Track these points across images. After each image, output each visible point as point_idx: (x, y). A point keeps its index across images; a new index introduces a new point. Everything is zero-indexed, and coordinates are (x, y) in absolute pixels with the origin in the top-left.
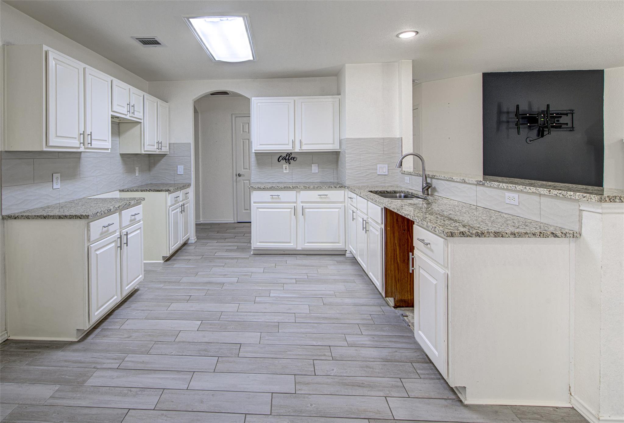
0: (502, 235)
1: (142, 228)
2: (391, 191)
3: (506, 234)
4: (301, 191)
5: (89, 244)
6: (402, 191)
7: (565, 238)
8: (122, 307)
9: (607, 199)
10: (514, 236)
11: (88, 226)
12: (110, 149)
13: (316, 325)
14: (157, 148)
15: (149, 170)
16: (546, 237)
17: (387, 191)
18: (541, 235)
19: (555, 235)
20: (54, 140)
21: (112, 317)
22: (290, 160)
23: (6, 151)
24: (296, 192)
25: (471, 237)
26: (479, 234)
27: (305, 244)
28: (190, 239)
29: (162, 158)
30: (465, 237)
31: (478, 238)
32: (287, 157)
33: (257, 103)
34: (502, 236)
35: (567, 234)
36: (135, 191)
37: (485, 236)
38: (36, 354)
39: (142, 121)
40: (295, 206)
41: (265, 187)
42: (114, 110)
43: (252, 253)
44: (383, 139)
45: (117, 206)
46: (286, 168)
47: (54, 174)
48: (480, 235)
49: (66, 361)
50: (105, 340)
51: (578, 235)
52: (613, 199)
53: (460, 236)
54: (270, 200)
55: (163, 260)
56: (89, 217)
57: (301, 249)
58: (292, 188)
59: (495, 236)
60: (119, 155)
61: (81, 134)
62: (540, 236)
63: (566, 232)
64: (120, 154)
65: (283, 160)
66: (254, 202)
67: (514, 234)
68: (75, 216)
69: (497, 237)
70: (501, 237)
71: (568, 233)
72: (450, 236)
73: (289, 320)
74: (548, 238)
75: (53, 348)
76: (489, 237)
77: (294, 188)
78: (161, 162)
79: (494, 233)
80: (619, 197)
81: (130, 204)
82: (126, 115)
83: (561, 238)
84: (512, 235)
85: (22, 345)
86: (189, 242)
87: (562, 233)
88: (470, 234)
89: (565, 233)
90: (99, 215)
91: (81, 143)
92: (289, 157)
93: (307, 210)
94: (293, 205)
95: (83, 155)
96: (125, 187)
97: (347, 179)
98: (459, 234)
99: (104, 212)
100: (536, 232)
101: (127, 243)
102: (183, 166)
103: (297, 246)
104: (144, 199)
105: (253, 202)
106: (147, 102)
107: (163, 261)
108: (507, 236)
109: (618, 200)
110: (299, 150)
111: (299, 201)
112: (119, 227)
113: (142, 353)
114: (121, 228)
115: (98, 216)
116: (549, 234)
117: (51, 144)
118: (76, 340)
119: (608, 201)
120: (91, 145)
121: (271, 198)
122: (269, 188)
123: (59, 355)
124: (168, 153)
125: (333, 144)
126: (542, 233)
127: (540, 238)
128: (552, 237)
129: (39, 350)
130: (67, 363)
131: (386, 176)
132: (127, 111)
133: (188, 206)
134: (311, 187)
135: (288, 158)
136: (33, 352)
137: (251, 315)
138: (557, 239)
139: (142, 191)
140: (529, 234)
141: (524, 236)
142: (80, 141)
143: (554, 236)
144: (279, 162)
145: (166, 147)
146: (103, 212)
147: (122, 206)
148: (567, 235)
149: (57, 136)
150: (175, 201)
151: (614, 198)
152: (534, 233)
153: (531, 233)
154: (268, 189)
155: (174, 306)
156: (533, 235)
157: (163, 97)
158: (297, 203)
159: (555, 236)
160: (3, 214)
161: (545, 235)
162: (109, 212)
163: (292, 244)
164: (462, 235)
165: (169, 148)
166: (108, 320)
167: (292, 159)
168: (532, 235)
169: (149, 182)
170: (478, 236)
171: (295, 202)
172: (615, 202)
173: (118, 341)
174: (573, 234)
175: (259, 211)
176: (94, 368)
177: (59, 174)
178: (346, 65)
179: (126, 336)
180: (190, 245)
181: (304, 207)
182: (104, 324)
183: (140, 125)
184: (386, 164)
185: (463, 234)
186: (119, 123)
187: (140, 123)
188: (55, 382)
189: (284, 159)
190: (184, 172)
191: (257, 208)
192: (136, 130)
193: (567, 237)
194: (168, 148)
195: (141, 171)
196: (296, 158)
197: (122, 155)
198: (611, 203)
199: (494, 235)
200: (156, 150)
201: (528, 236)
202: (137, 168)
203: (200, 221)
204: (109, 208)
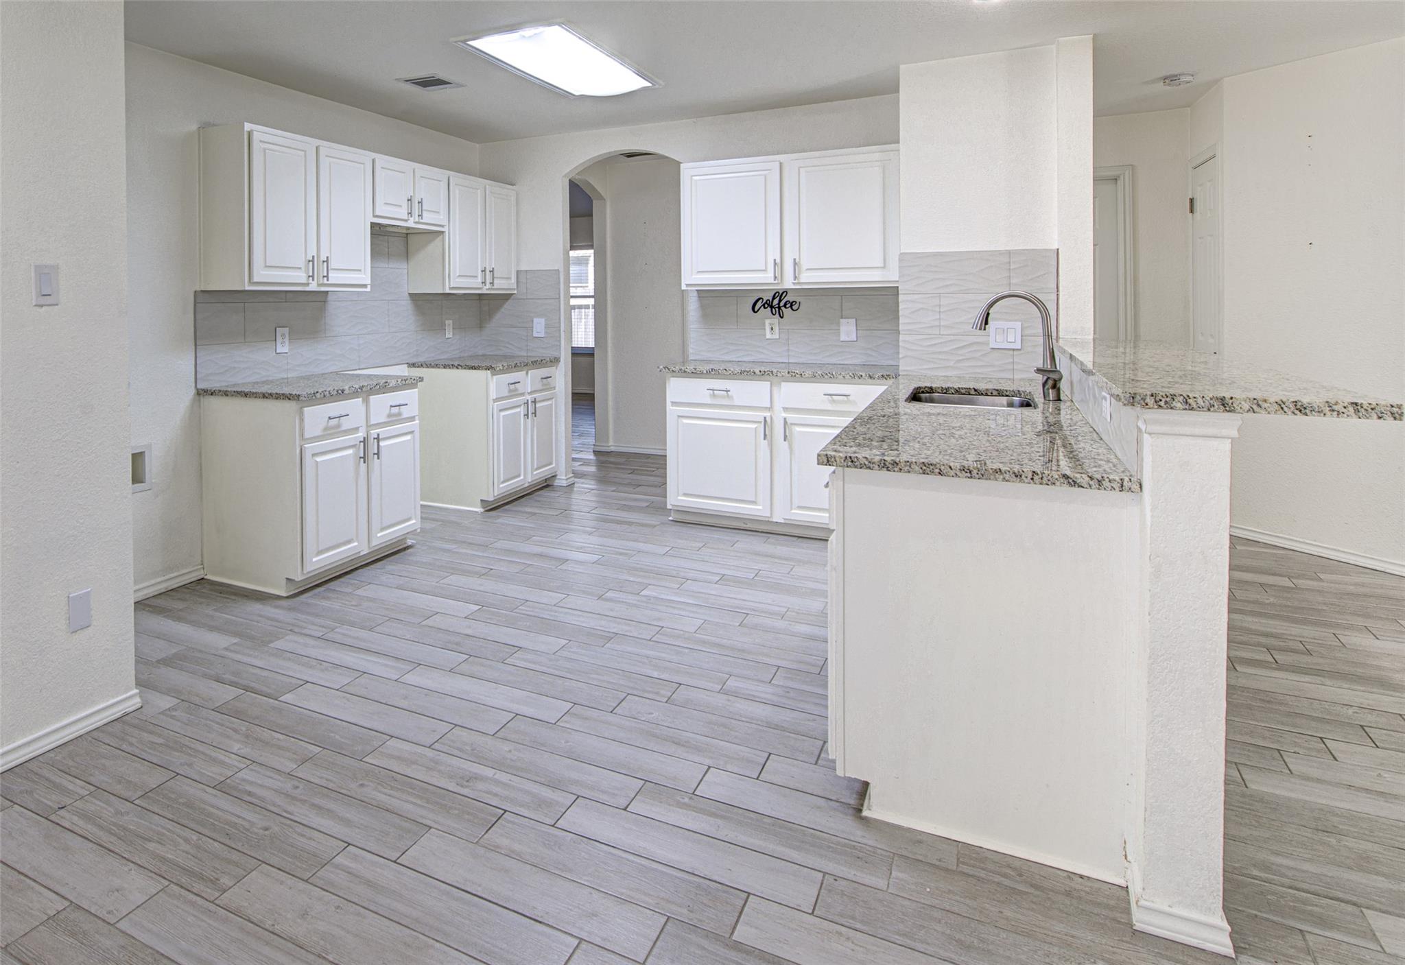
0: (940, 469)
1: (417, 434)
2: (987, 390)
3: (949, 469)
4: (783, 383)
5: (303, 443)
6: (1019, 391)
7: (1099, 489)
8: (372, 566)
9: (1150, 401)
10: (969, 475)
11: (301, 414)
12: (369, 286)
13: (687, 651)
14: (482, 283)
15: (480, 327)
16: (1049, 483)
17: (975, 390)
18: (1036, 477)
19: (1071, 481)
20: (262, 272)
21: (349, 576)
22: (783, 308)
23: (202, 291)
24: (771, 384)
25: (869, 468)
26: (887, 464)
27: (791, 509)
28: (558, 477)
29: (504, 303)
30: (856, 467)
31: (884, 472)
32: (776, 302)
33: (692, 176)
34: (940, 473)
35: (1104, 480)
36: (433, 367)
37: (901, 469)
38: (229, 600)
39: (445, 229)
40: (765, 418)
41: (695, 369)
42: (378, 213)
43: (670, 518)
44: (1009, 253)
45: (357, 386)
46: (772, 329)
47: (277, 329)
48: (891, 466)
49: (261, 616)
50: (325, 603)
51: (1136, 487)
52: (1166, 401)
53: (845, 464)
54: (708, 401)
55: (484, 508)
56: (301, 398)
57: (783, 521)
58: (759, 373)
59: (925, 470)
60: (409, 298)
61: (309, 261)
62: (1032, 479)
63: (1102, 477)
64: (409, 294)
65: (765, 308)
66: (674, 403)
67: (969, 469)
68: (283, 394)
69: (928, 474)
70: (937, 474)
71: (1107, 480)
72: (825, 463)
73: (640, 634)
74: (1053, 487)
75: (252, 599)
76: (909, 472)
77: (763, 374)
78: (503, 310)
79: (921, 465)
80: (1182, 397)
81: (387, 384)
82: (406, 221)
83: (1089, 490)
84: (963, 472)
85: (217, 587)
86: (555, 484)
87: (1091, 478)
88: (867, 463)
89: (1100, 478)
90: (321, 398)
91: (309, 276)
92: (780, 301)
93: (798, 429)
94: (760, 415)
95: (330, 297)
96: (421, 359)
97: (903, 358)
98: (842, 461)
99: (329, 393)
100: (1023, 471)
101: (378, 454)
102: (543, 320)
103: (771, 514)
104: (421, 379)
105: (670, 404)
106: (457, 192)
107: (482, 510)
108: (952, 473)
109: (1180, 404)
110: (794, 283)
111: (778, 406)
112: (364, 423)
113: (363, 628)
114: (369, 426)
115: (315, 398)
116: (1057, 477)
117: (256, 279)
118: (285, 595)
119: (1152, 406)
120: (328, 280)
121: (711, 395)
122: (705, 372)
123: (256, 607)
124: (515, 292)
125: (884, 267)
126: (1038, 474)
127: (1032, 485)
128: (1065, 485)
129: (233, 597)
130: (260, 618)
131: (1015, 353)
132: (406, 212)
133: (552, 404)
134: (807, 375)
135: (779, 304)
136: (228, 598)
137: (575, 615)
138: (1076, 489)
139: (444, 368)
140: (1006, 473)
141: (992, 477)
142: (308, 273)
143: (1069, 482)
144: (754, 312)
145: (510, 278)
146: (327, 392)
147: (369, 387)
148: (1104, 482)
149: (266, 266)
150: (510, 391)
151: (1168, 399)
152: (1019, 472)
153: (1009, 472)
154: (703, 376)
155: (454, 579)
156: (1017, 476)
157: (500, 175)
158: (773, 411)
159: (1073, 483)
160: (198, 387)
161: (1045, 479)
162: (340, 395)
163: (760, 507)
164: (850, 463)
165: (518, 282)
166: (342, 580)
167: (787, 306)
168: (1013, 476)
169: (480, 353)
170: (885, 469)
171: (770, 409)
172: (1172, 408)
173: (338, 607)
174: (1120, 481)
175: (684, 423)
176: (291, 630)
177: (288, 329)
178: (902, 67)
179: (354, 603)
180: (555, 489)
181: (789, 422)
182: (332, 583)
183: (442, 236)
184: (1016, 321)
185: (852, 461)
186: (407, 234)
187: (443, 232)
188: (235, 634)
189: (766, 306)
190: (546, 333)
191: (679, 416)
192: (434, 247)
193: (1105, 489)
194: (514, 280)
195: (459, 328)
196: (798, 303)
197: (414, 297)
198: (1160, 410)
199: (921, 468)
200: (481, 286)
201: (1002, 477)
202: (449, 323)
203: (609, 446)
204: (341, 388)
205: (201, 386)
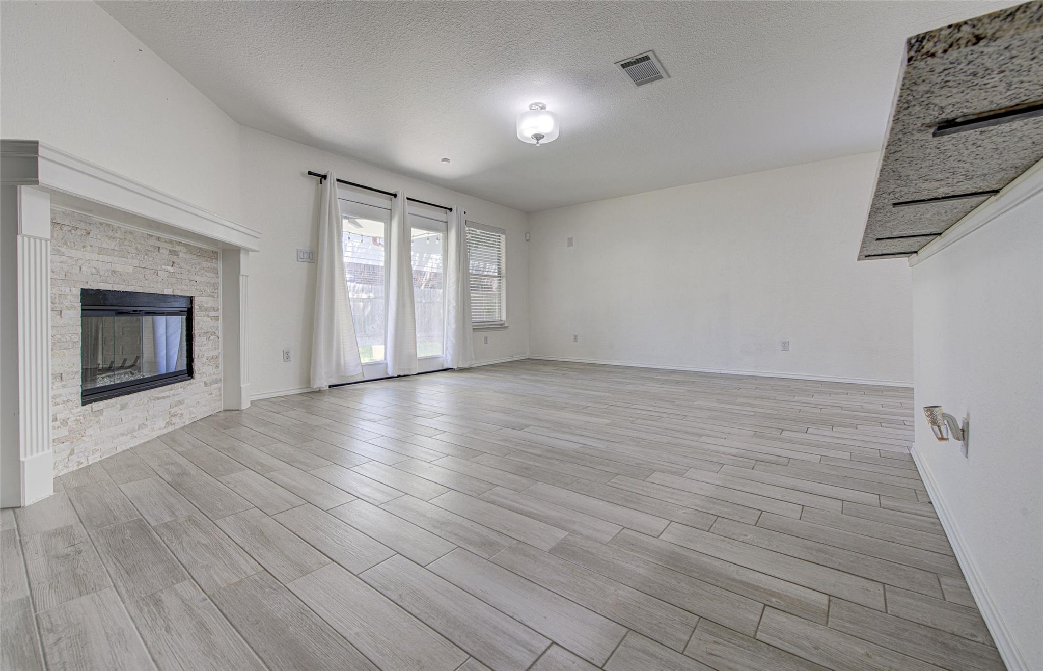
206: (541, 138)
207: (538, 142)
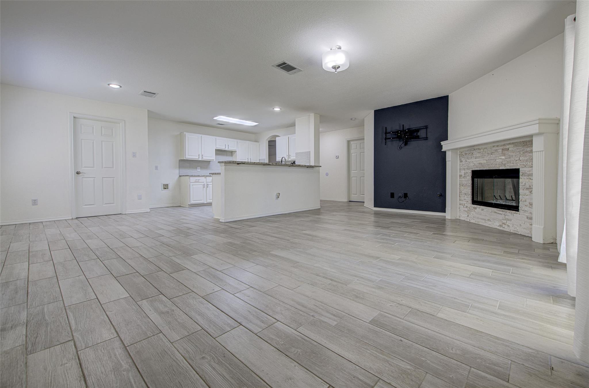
12: (215, 160)
23: (180, 160)
42: (217, 147)
47: (197, 167)
82: (225, 149)
91: (199, 157)
117: (186, 157)
120: (203, 158)
149: (189, 155)
162: (198, 176)
177: (200, 167)
178: (296, 119)
187: (236, 151)
192: (233, 154)
205: (180, 175)
206: (338, 68)
207: (336, 71)
